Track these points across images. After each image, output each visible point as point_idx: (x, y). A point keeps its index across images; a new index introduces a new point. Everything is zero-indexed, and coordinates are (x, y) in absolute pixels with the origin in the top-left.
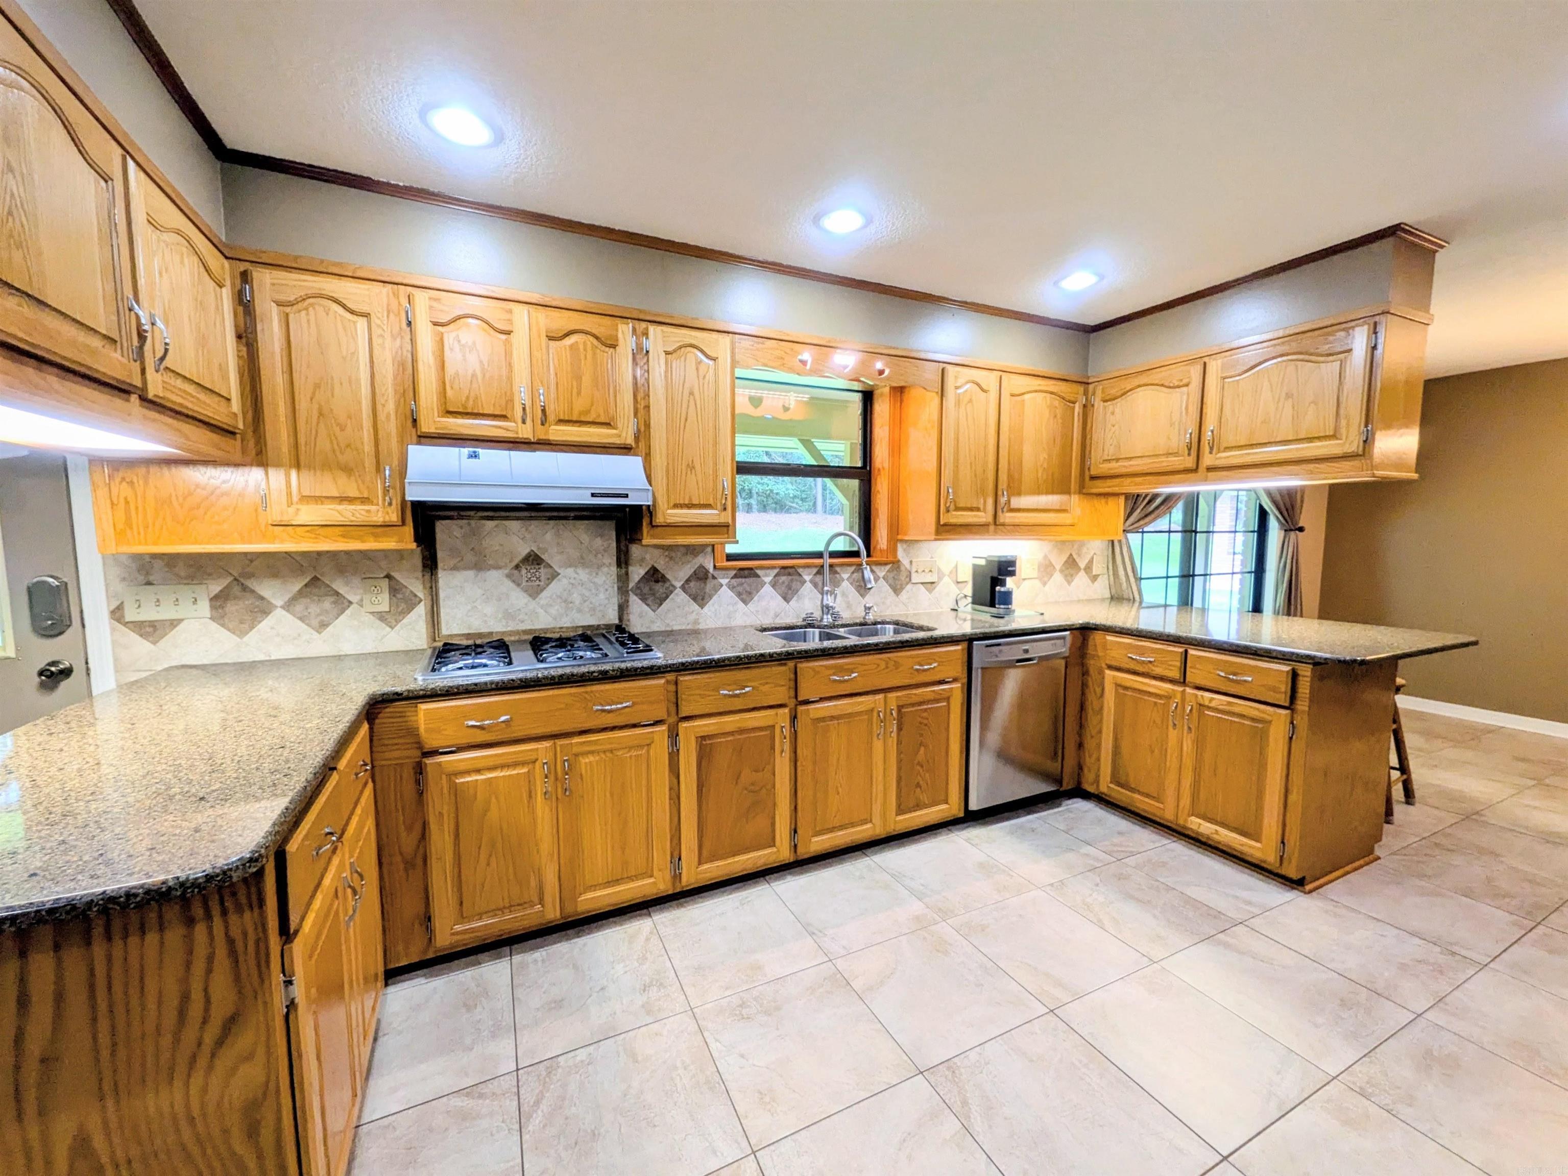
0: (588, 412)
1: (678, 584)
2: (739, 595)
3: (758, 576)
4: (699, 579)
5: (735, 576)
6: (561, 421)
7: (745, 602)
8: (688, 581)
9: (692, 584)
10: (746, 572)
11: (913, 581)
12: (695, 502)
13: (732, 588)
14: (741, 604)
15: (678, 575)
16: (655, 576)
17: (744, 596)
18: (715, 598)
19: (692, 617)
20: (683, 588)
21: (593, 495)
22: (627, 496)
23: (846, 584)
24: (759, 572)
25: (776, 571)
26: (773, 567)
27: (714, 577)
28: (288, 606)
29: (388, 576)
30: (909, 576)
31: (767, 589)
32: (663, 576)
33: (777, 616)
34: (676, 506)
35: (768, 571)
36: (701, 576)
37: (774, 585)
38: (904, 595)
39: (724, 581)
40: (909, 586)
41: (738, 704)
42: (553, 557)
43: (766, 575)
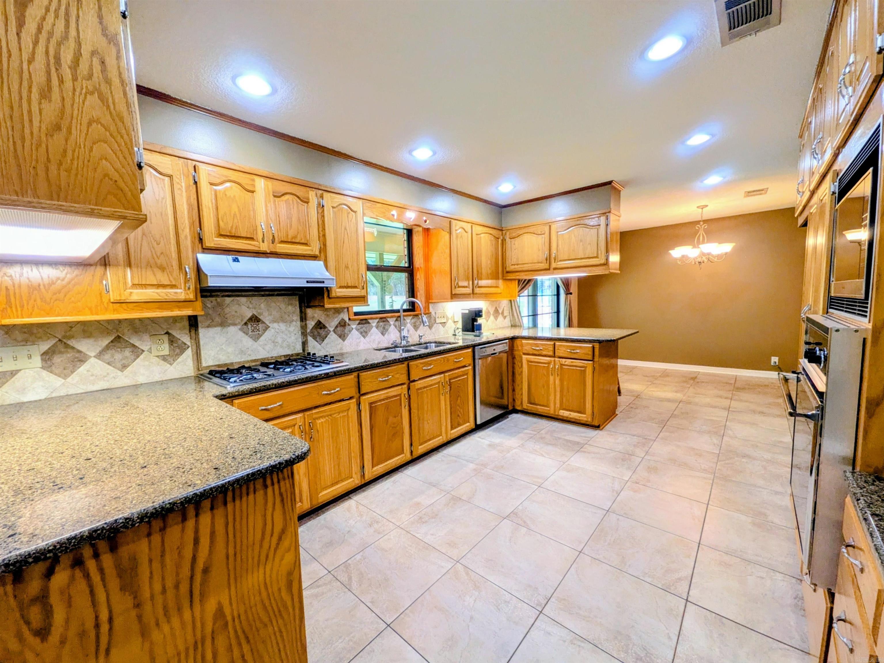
0: (295, 237)
1: (332, 329)
2: (361, 333)
3: (369, 323)
4: (341, 326)
5: (359, 324)
6: (282, 242)
7: (364, 337)
8: (337, 327)
9: (339, 329)
10: (364, 321)
11: (437, 322)
12: (350, 285)
13: (358, 330)
14: (362, 338)
15: (332, 324)
16: (320, 325)
17: (364, 334)
18: (350, 335)
19: (339, 347)
20: (334, 331)
21: (307, 282)
22: (323, 282)
23: (409, 325)
24: (370, 321)
25: (378, 320)
26: (376, 318)
27: (349, 325)
28: (99, 356)
29: (167, 333)
30: (435, 320)
31: (374, 329)
32: (324, 325)
33: (379, 343)
34: (341, 287)
35: (374, 320)
36: (343, 324)
37: (377, 327)
38: (433, 329)
39: (354, 327)
40: (435, 325)
41: (386, 385)
42: (266, 318)
43: (373, 323)
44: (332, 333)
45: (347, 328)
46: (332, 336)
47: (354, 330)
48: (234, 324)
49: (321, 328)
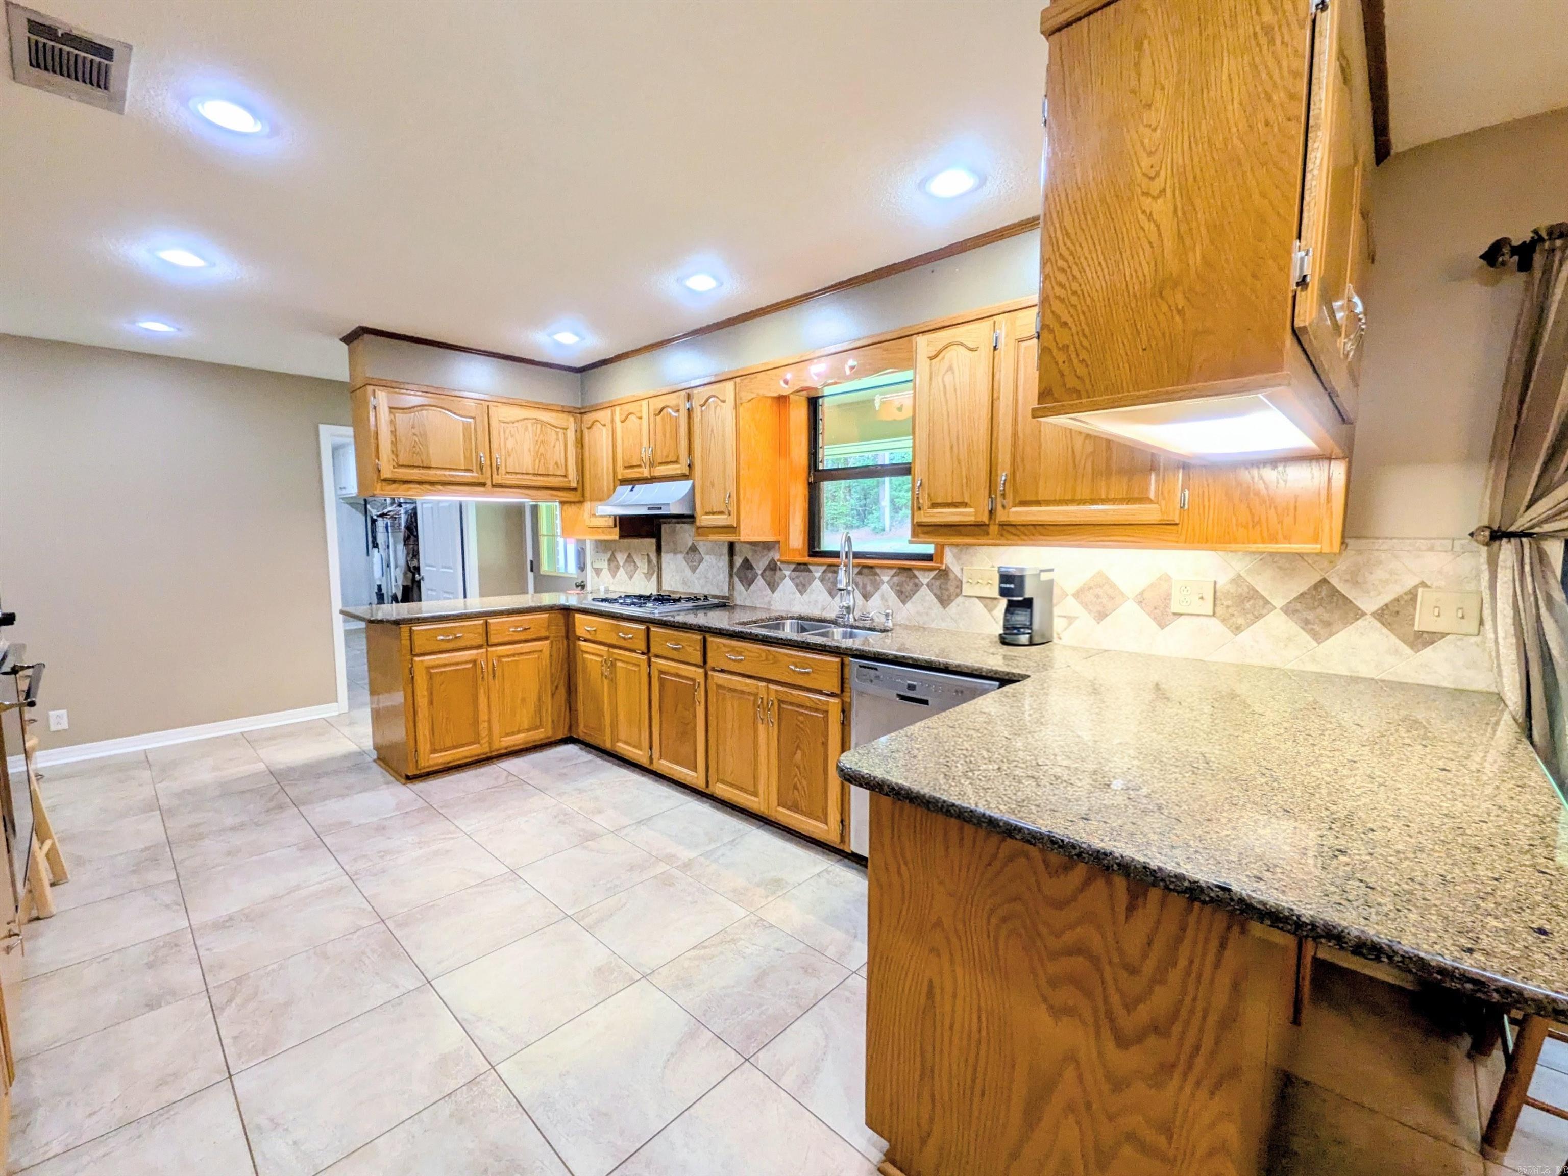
1: (759, 572)
2: (797, 586)
3: (810, 571)
5: (794, 570)
6: (661, 464)
7: (801, 593)
8: (765, 570)
10: (802, 567)
11: (964, 593)
13: (792, 579)
14: (798, 594)
15: (760, 566)
16: (747, 565)
17: (800, 587)
18: (781, 586)
19: (767, 599)
20: (762, 575)
21: (649, 509)
22: (660, 508)
23: (885, 587)
24: (811, 567)
26: (821, 565)
27: (780, 569)
28: (623, 566)
29: (648, 555)
31: (817, 583)
32: (751, 565)
34: (707, 513)
35: (819, 567)
36: (773, 567)
39: (787, 573)
40: (960, 599)
43: (817, 571)
44: (759, 577)
45: (778, 573)
46: (760, 582)
47: (787, 578)
48: (681, 552)
49: (748, 569)
